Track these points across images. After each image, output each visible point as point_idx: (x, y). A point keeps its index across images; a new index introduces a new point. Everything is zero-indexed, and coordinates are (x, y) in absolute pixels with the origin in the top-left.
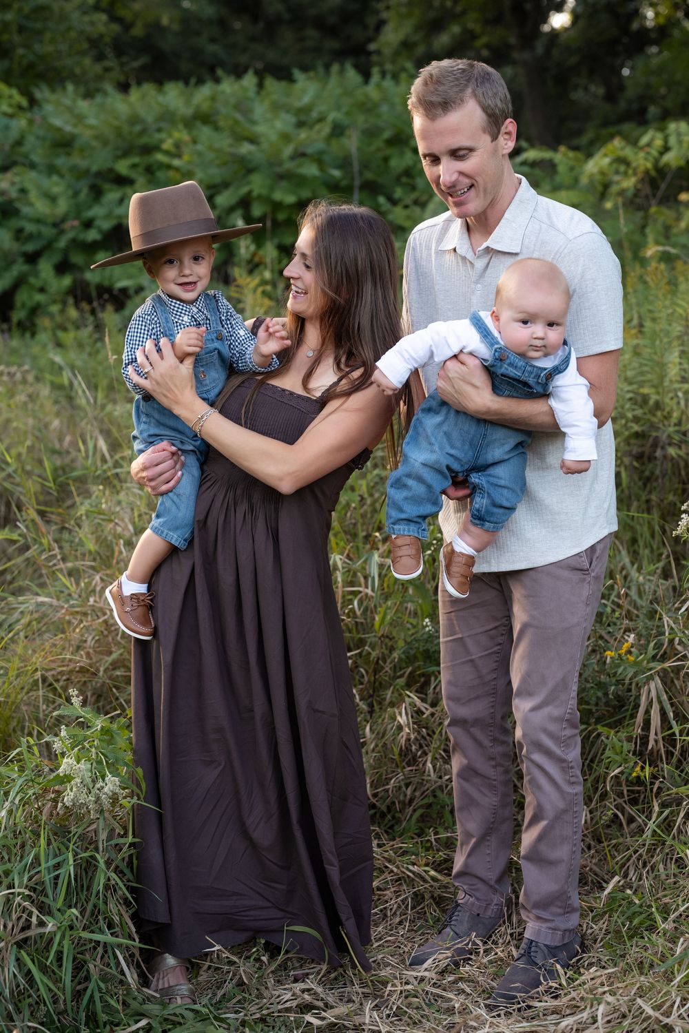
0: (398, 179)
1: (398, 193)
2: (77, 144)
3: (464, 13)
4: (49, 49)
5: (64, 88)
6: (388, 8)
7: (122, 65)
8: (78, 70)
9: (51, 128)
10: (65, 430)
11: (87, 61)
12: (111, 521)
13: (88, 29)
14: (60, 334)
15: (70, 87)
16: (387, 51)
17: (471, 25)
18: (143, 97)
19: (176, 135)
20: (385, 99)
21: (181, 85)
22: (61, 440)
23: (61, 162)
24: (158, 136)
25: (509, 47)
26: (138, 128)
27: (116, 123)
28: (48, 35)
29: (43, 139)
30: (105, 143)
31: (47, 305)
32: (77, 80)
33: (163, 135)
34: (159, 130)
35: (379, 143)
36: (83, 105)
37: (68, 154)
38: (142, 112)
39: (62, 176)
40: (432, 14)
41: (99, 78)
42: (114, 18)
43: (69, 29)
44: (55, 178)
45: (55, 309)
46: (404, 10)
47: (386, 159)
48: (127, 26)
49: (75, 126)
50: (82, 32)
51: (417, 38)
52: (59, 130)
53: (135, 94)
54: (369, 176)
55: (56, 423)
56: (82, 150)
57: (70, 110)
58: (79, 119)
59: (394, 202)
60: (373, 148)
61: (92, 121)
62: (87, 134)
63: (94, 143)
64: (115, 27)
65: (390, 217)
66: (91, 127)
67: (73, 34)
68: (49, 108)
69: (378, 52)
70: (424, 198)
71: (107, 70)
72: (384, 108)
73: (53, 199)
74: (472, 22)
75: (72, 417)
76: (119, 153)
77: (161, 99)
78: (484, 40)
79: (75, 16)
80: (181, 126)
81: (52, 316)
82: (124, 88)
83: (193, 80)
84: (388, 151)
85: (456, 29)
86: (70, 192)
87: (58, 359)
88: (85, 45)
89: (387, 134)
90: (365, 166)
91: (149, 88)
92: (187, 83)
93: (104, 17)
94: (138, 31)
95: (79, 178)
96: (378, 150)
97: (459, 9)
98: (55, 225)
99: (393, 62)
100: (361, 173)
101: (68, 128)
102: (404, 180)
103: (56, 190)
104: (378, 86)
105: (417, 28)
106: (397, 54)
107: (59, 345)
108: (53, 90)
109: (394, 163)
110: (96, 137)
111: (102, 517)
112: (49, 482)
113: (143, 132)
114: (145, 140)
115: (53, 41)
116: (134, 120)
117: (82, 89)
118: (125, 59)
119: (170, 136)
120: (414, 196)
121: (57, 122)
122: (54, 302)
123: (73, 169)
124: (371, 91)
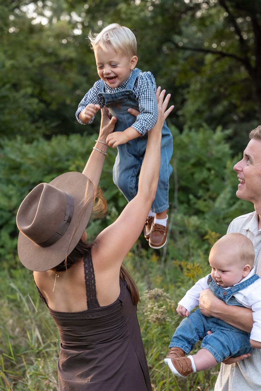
0: (200, 185)
1: (201, 193)
2: (23, 168)
3: (230, 95)
4: (7, 118)
5: (15, 138)
6: (188, 93)
7: (46, 125)
8: (22, 129)
9: (8, 159)
10: (15, 325)
11: (27, 124)
12: (47, 379)
13: (28, 107)
14: (12, 271)
15: (19, 138)
16: (188, 115)
17: (234, 101)
18: (59, 143)
19: (77, 162)
20: (191, 142)
21: (78, 136)
22: (13, 330)
23: (14, 177)
24: (67, 163)
25: (255, 111)
26: (56, 159)
27: (44, 157)
28: (6, 111)
29: (4, 165)
30: (38, 167)
31: (5, 255)
32: (22, 134)
33: (70, 163)
34: (68, 160)
35: (188, 166)
36: (26, 147)
37: (18, 173)
38: (59, 150)
39: (14, 185)
40: (212, 96)
41: (33, 132)
42: (41, 101)
43: (19, 107)
44: (11, 186)
45: (8, 257)
46: (197, 94)
47: (192, 174)
48: (48, 104)
49: (22, 158)
50: (25, 109)
51: (204, 108)
52: (13, 160)
53: (54, 141)
54: (183, 183)
55: (11, 321)
56: (25, 171)
57: (19, 150)
58: (25, 155)
59: (198, 198)
60: (185, 168)
61: (31, 156)
62: (27, 163)
63: (33, 168)
64: (42, 106)
65: (197, 206)
66: (31, 159)
67: (20, 110)
68: (7, 149)
69: (183, 116)
70: (214, 195)
71: (37, 128)
72: (191, 147)
73: (9, 198)
74: (235, 100)
75: (19, 318)
76: (46, 172)
77: (69, 143)
78: (242, 108)
79: (21, 101)
80: (80, 158)
81: (7, 261)
82: (48, 138)
83: (85, 133)
84: (193, 170)
85: (225, 103)
86: (19, 194)
87: (12, 285)
88: (27, 116)
89: (193, 161)
90: (180, 178)
91: (62, 138)
92: (82, 135)
93: (36, 100)
94: (54, 107)
95: (23, 186)
96: (188, 169)
97: (227, 93)
98: (10, 211)
99: (191, 121)
100: (179, 182)
101: (18, 160)
102: (203, 185)
103: (11, 193)
104: (188, 135)
105: (204, 103)
106: (193, 117)
107: (12, 276)
108: (10, 140)
109: (196, 176)
110: (33, 164)
111: (41, 376)
112: (12, 356)
113: (59, 161)
114: (60, 165)
115: (10, 114)
116: (54, 154)
117: (25, 139)
118: (48, 122)
119: (74, 163)
120: (209, 194)
121: (13, 156)
122: (9, 253)
123: (21, 181)
124: (184, 137)
